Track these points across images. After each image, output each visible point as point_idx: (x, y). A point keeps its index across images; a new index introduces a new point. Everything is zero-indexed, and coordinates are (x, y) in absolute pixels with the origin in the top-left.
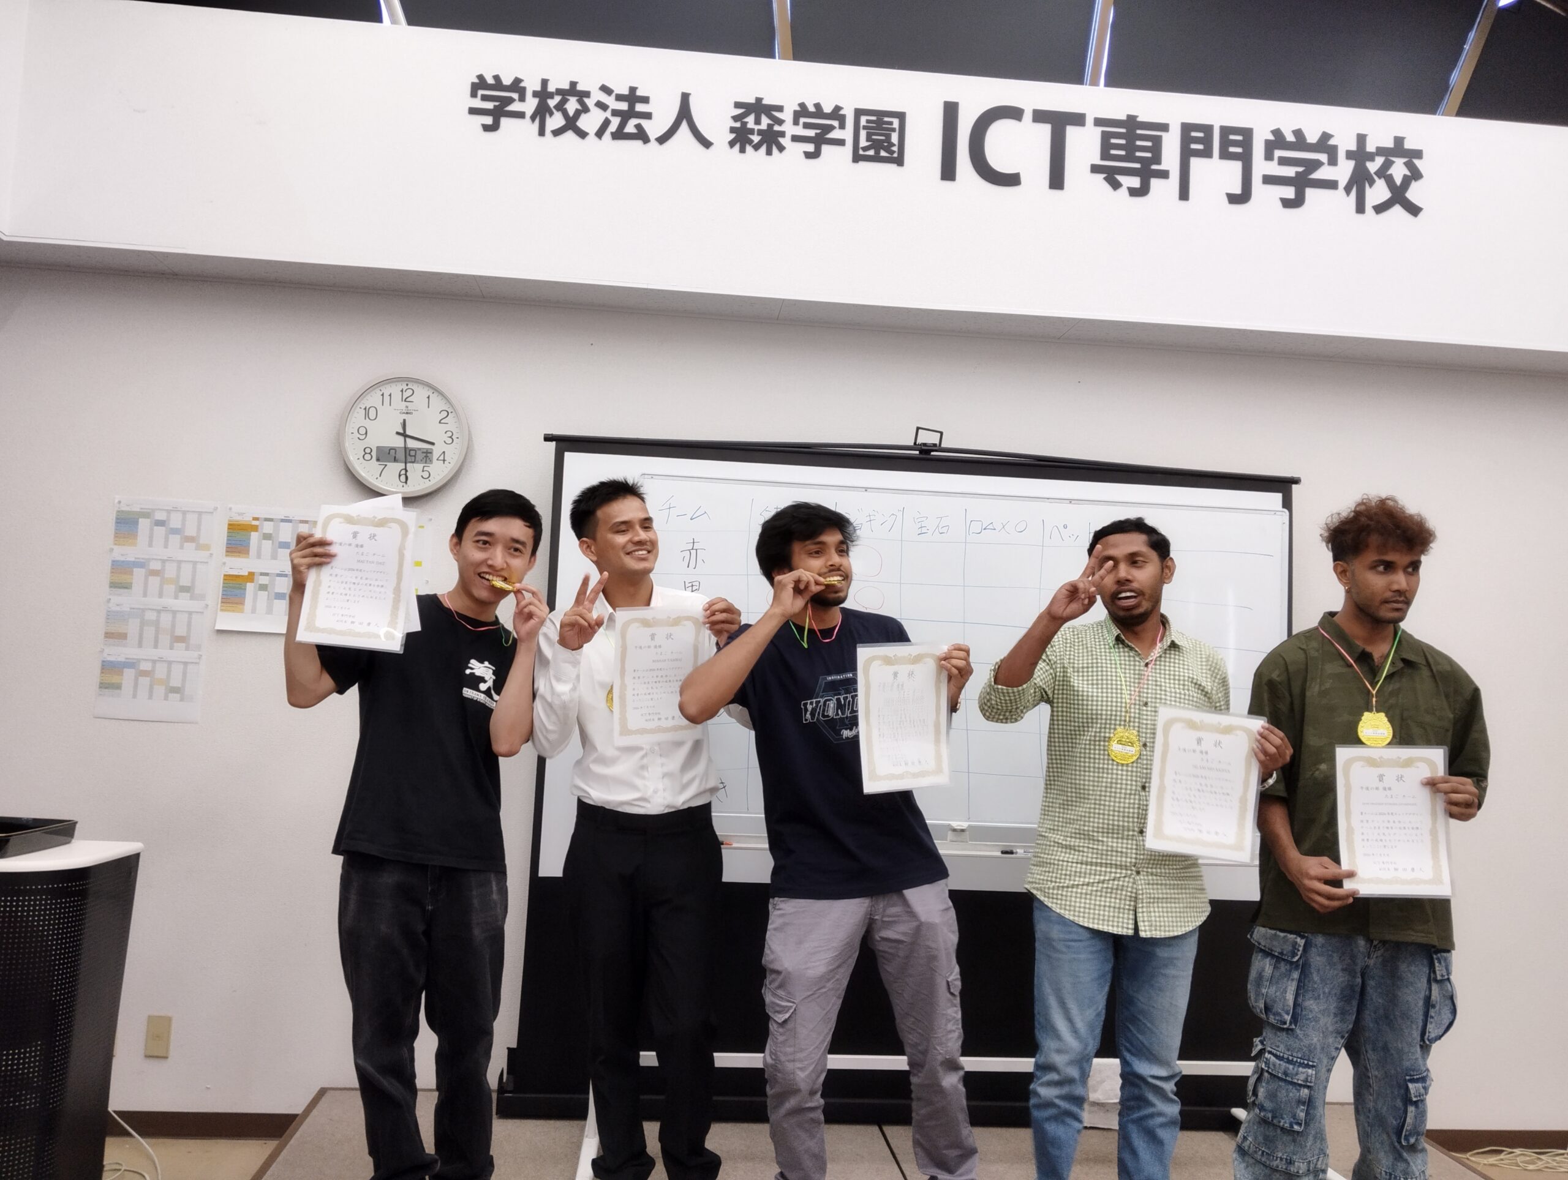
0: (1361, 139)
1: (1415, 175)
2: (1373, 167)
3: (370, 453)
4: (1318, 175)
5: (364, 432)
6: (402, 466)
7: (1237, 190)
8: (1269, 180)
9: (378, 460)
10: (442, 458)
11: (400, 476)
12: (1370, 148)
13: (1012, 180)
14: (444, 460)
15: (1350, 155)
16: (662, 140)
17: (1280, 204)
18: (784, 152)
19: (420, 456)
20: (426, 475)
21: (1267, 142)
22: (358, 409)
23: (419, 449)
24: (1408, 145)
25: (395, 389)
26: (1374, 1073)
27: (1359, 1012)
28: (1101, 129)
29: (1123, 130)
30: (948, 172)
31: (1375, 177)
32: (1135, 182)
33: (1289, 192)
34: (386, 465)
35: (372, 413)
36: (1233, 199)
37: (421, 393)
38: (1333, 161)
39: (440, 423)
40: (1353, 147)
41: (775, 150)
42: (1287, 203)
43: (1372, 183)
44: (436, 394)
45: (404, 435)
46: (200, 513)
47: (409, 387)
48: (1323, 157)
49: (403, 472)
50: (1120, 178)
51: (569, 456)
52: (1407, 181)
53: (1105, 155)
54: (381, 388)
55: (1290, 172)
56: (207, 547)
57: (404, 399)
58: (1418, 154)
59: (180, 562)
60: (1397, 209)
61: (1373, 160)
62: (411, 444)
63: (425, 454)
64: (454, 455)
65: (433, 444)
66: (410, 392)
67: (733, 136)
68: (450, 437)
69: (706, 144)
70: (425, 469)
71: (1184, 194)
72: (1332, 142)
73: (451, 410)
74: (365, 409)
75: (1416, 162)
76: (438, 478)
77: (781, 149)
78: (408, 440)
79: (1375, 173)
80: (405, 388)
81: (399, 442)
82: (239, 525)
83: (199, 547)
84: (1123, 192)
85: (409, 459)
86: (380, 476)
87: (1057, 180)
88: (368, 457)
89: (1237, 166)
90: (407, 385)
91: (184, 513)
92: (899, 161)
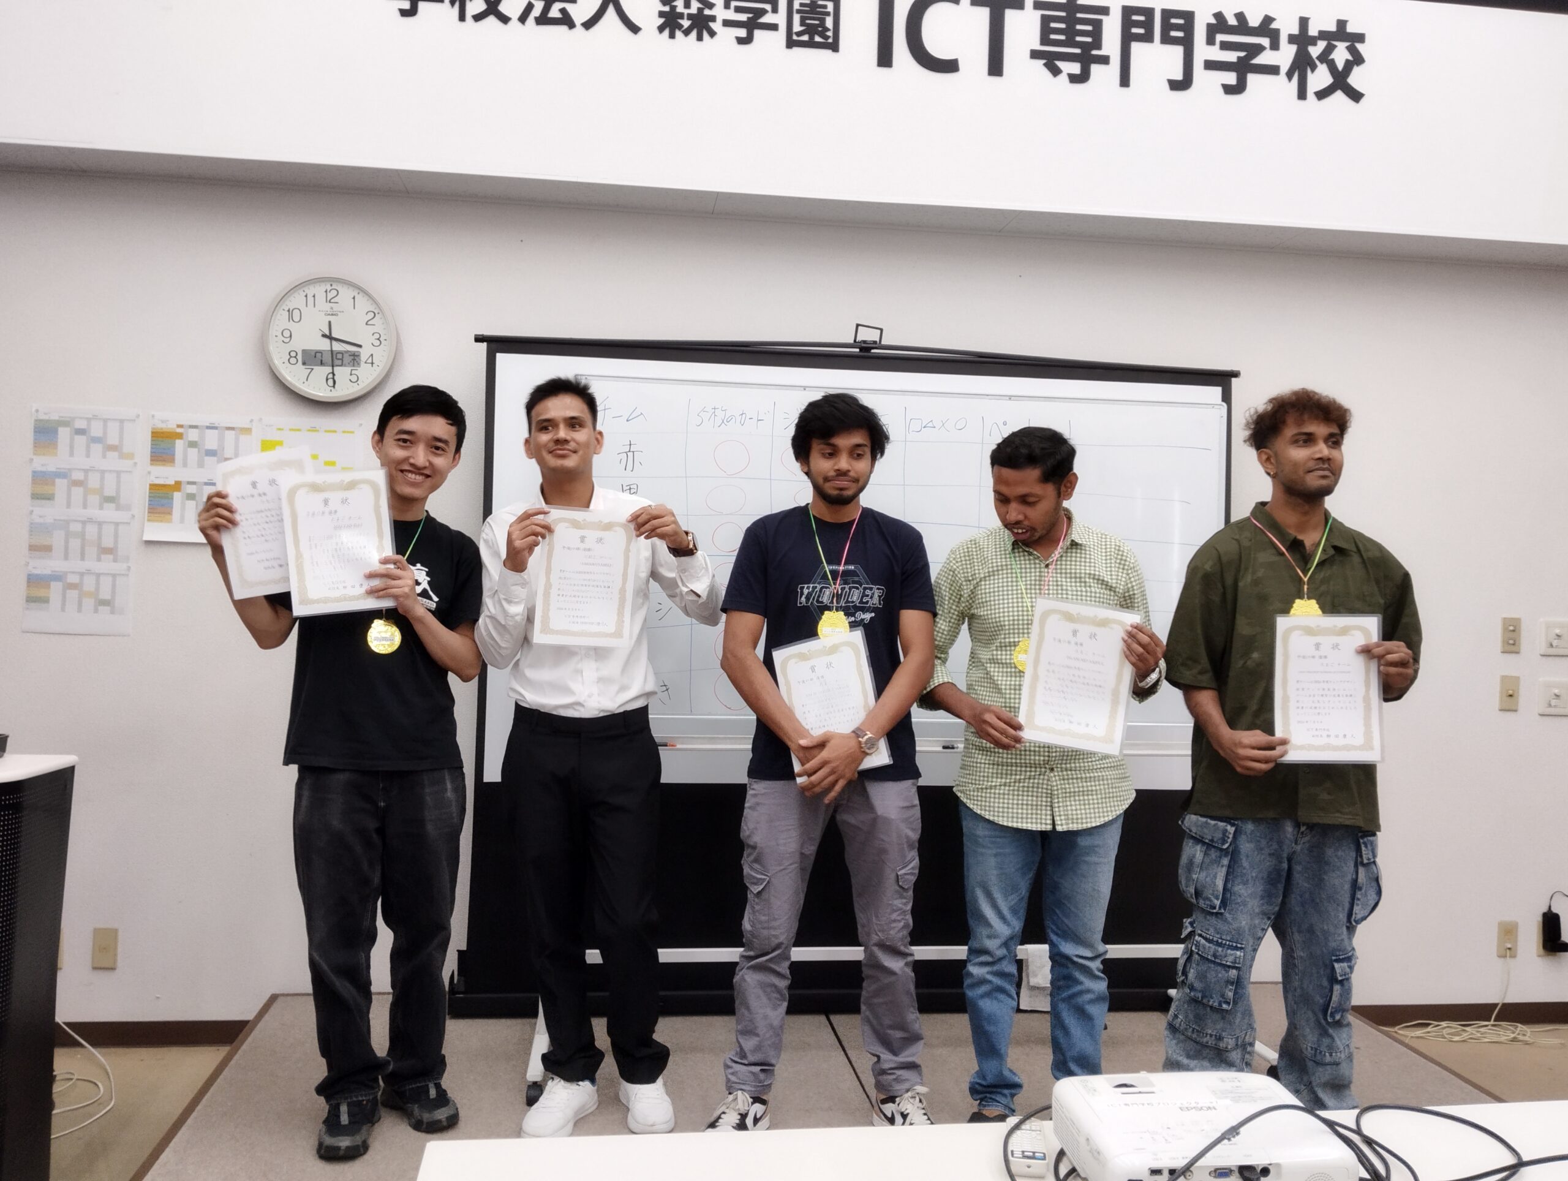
0: (1304, 22)
1: (1357, 59)
2: (1315, 51)
3: (295, 357)
4: (1260, 60)
5: (289, 335)
6: (329, 369)
7: (1179, 76)
8: (1210, 65)
9: (304, 364)
10: (370, 361)
11: (327, 380)
12: (1313, 31)
13: (949, 66)
14: (372, 363)
15: (1292, 39)
16: (588, 25)
17: (1221, 90)
18: (716, 37)
19: (347, 359)
20: (354, 378)
21: (1209, 25)
22: (281, 311)
23: (347, 352)
24: (1350, 29)
25: (319, 290)
26: (1299, 953)
27: (1285, 896)
28: (1040, 12)
29: (1063, 14)
30: (885, 58)
31: (1317, 62)
32: (1075, 68)
33: (1231, 78)
34: (312, 369)
35: (296, 314)
36: (1175, 85)
37: (346, 294)
38: (1275, 46)
39: (367, 324)
40: (1295, 31)
41: (705, 35)
42: (1229, 90)
43: (1314, 68)
44: (361, 294)
45: (330, 337)
46: (122, 421)
47: (333, 287)
48: (1265, 42)
49: (331, 376)
50: (1060, 64)
51: (500, 357)
52: (1349, 66)
53: (1045, 40)
54: (304, 289)
55: (1232, 56)
56: (131, 456)
57: (328, 299)
58: (1361, 38)
59: (103, 472)
60: (1339, 95)
61: (1315, 44)
62: (337, 347)
63: (352, 357)
64: (382, 357)
65: (360, 346)
66: (334, 293)
67: (662, 20)
68: (378, 339)
69: (634, 29)
70: (353, 372)
71: (1125, 81)
72: (1274, 26)
73: (378, 310)
74: (289, 311)
75: (1359, 46)
76: (367, 382)
77: (712, 34)
78: (334, 343)
79: (1317, 58)
80: (329, 288)
81: (324, 345)
82: (163, 433)
83: (122, 456)
84: (1063, 78)
85: (337, 362)
86: (307, 380)
87: (996, 67)
88: (293, 360)
89: (1178, 51)
90: (331, 285)
91: (105, 421)
92: (834, 47)
